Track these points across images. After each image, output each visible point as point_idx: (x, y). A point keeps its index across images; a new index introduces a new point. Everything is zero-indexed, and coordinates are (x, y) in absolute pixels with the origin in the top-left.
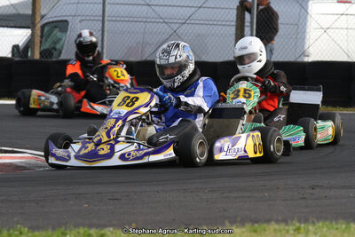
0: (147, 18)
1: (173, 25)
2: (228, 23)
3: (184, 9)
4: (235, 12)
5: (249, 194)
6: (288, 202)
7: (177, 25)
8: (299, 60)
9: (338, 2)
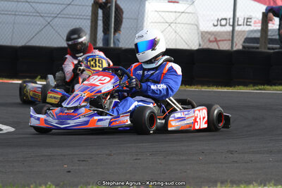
1: (47, 18)
2: (85, 17)
4: (91, 8)
7: (51, 18)
9: (169, 2)
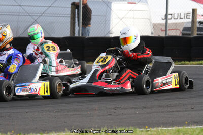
0: (19, 13)
1: (34, 17)
2: (66, 15)
3: (40, 7)
4: (70, 9)
5: (79, 113)
6: (101, 117)
7: (37, 17)
8: (107, 36)
